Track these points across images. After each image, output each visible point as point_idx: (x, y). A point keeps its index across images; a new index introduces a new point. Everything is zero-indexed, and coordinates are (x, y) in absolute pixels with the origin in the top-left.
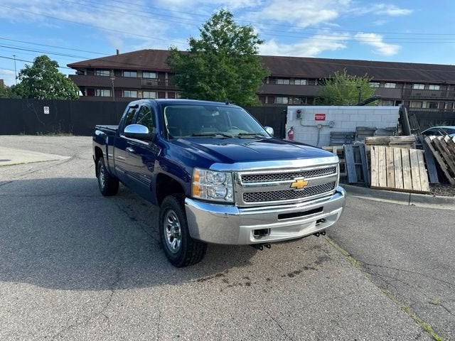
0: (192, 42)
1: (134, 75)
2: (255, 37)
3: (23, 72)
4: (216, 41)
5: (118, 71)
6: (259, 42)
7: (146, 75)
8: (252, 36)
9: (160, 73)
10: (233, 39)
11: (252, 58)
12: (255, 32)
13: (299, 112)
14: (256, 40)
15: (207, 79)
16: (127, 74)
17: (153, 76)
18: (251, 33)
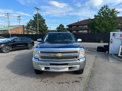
0: (95, 16)
1: (81, 26)
2: (116, 11)
3: (57, 28)
4: (103, 15)
5: (77, 26)
6: (118, 13)
7: (84, 26)
8: (115, 11)
9: (88, 25)
10: (108, 13)
11: (115, 18)
12: (116, 10)
13: (114, 34)
14: (117, 12)
15: (98, 26)
16: (80, 26)
17: (86, 26)
18: (115, 10)
